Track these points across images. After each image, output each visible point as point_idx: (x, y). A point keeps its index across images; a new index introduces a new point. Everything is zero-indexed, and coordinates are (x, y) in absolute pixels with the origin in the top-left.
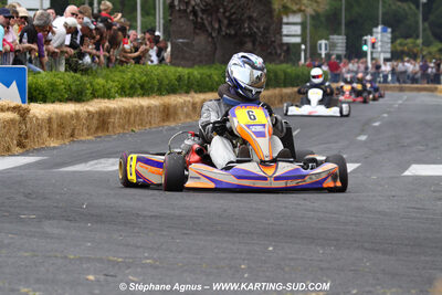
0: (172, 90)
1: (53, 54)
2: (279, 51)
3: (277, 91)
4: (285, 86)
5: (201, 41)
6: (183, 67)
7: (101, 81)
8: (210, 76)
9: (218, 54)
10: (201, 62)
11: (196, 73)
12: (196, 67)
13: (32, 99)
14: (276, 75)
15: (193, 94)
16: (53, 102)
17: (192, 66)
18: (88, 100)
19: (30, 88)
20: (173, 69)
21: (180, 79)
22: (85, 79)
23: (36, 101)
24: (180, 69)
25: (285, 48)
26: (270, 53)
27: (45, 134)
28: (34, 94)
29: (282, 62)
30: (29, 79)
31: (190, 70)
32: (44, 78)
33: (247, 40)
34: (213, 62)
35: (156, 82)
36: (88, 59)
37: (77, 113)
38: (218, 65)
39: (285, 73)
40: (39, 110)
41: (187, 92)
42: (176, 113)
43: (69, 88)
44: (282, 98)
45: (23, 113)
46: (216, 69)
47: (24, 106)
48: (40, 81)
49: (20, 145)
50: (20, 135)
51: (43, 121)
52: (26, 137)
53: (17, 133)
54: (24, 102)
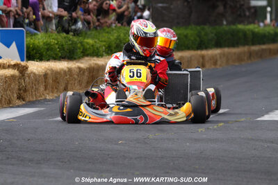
1: (47, 19)
2: (247, 14)
3: (245, 49)
4: (253, 44)
5: (178, 5)
7: (90, 41)
8: (186, 36)
9: (194, 16)
10: (178, 23)
13: (30, 57)
16: (48, 60)
19: (28, 47)
22: (75, 39)
23: (33, 60)
25: (253, 10)
26: (240, 16)
27: (42, 89)
28: (32, 53)
29: (250, 23)
30: (27, 40)
32: (40, 39)
33: (219, 4)
34: (189, 24)
36: (80, 25)
37: (70, 70)
38: (193, 26)
39: (254, 34)
40: (36, 67)
43: (62, 48)
44: (251, 55)
45: (23, 70)
46: (192, 29)
47: (23, 63)
48: (36, 42)
49: (19, 97)
50: (20, 89)
51: (40, 76)
52: (25, 91)
53: (17, 87)
54: (22, 60)
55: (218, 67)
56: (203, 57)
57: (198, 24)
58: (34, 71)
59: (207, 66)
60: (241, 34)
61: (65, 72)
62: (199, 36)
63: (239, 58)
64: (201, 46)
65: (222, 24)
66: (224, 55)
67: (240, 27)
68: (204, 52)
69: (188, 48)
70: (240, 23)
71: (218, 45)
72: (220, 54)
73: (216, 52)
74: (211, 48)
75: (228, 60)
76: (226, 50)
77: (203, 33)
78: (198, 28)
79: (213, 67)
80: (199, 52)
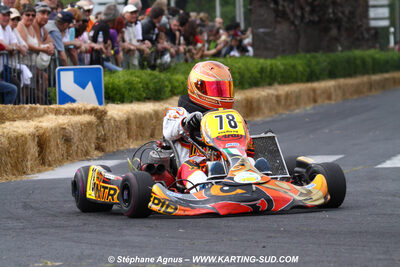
0: (255, 83)
2: (366, 36)
3: (365, 78)
4: (374, 72)
5: (283, 29)
6: (266, 58)
7: (180, 77)
8: (294, 67)
9: (302, 42)
10: (284, 53)
11: (279, 63)
12: (279, 58)
14: (364, 62)
15: (276, 86)
16: (131, 102)
17: (274, 57)
18: (167, 98)
19: (106, 88)
20: (254, 61)
21: (262, 71)
22: (162, 76)
23: (113, 102)
24: (262, 61)
25: (373, 32)
26: (358, 39)
27: (124, 135)
28: (112, 94)
29: (370, 48)
30: (105, 79)
31: (273, 61)
32: (120, 76)
33: (332, 26)
34: (297, 52)
35: (237, 75)
37: (157, 113)
38: (302, 55)
39: (374, 60)
40: (116, 111)
41: (270, 84)
42: (259, 108)
43: (146, 86)
44: (371, 86)
45: (100, 115)
46: (300, 58)
47: (101, 108)
48: (116, 81)
49: (99, 148)
50: (98, 138)
51: (121, 122)
52: (105, 140)
53: (94, 136)
54: (100, 103)
55: (333, 102)
56: (314, 90)
57: (308, 51)
58: (115, 116)
59: (320, 101)
60: (358, 62)
61: (151, 116)
62: (309, 66)
63: (357, 90)
64: (312, 77)
65: (337, 50)
66: (340, 87)
67: (358, 53)
68: (316, 85)
69: (296, 80)
70: (357, 47)
71: (332, 75)
72: (334, 86)
73: (330, 84)
74: (323, 79)
75: (344, 94)
76: (342, 81)
77: (313, 62)
78: (308, 56)
79: (327, 102)
80: (310, 85)
